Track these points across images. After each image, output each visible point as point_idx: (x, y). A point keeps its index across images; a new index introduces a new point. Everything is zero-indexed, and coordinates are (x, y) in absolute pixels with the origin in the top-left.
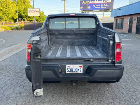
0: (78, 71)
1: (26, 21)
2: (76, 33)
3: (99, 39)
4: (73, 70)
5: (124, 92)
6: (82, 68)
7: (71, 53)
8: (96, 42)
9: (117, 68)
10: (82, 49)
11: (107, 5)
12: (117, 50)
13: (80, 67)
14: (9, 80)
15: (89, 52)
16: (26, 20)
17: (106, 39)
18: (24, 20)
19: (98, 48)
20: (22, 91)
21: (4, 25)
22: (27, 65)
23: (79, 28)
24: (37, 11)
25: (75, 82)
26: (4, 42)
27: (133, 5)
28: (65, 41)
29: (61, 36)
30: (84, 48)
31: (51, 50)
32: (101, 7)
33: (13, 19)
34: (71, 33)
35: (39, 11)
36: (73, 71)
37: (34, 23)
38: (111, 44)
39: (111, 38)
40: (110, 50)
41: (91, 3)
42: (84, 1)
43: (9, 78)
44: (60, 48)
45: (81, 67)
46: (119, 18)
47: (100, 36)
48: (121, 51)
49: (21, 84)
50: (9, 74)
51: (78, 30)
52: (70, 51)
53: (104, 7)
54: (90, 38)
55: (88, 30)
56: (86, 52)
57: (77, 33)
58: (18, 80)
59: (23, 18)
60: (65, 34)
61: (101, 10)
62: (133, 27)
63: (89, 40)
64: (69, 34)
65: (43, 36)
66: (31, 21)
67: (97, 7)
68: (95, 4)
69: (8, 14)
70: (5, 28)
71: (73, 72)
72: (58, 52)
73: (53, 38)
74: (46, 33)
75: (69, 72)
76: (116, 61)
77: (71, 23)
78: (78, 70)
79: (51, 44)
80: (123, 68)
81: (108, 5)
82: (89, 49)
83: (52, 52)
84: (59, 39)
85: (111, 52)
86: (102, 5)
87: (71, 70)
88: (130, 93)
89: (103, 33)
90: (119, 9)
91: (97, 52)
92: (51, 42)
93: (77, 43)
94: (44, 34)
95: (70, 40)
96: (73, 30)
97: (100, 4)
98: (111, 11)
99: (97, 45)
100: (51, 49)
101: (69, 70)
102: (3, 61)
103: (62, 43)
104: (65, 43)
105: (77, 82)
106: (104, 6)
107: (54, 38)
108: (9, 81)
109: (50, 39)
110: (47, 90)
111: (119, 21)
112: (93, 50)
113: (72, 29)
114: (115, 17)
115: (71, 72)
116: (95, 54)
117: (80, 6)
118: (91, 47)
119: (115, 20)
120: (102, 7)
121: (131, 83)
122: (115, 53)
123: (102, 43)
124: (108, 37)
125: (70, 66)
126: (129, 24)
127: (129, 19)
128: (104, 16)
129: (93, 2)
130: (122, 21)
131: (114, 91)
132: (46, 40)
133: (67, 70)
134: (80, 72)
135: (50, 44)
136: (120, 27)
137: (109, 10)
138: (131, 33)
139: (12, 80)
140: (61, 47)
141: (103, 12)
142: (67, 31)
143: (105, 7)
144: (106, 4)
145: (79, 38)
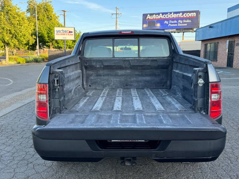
1: (52, 49)
2: (133, 66)
3: (177, 76)
7: (122, 102)
8: (171, 83)
10: (145, 94)
11: (188, 21)
12: (213, 97)
14: (8, 152)
15: (157, 101)
16: (51, 47)
17: (190, 75)
18: (49, 47)
19: (175, 94)
20: (30, 174)
21: (16, 55)
23: (139, 57)
24: (70, 32)
25: (129, 160)
26: (11, 82)
27: (234, 19)
28: (114, 80)
29: (106, 72)
30: (148, 93)
31: (86, 96)
32: (179, 25)
34: (123, 66)
35: (73, 31)
37: (64, 52)
38: (200, 85)
39: (200, 74)
40: (198, 96)
41: (161, 18)
42: (149, 15)
43: (8, 149)
44: (103, 92)
46: (210, 42)
47: (177, 71)
48: (220, 98)
49: (30, 160)
50: (10, 142)
51: (137, 60)
52: (121, 98)
53: (184, 25)
54: (159, 75)
55: (156, 60)
56: (150, 101)
57: (135, 66)
58: (24, 153)
59: (47, 44)
60: (114, 67)
61: (179, 29)
62: (235, 57)
63: (157, 79)
64: (121, 68)
65: (73, 71)
66: (59, 48)
67: (171, 24)
68: (168, 20)
70: (15, 60)
72: (98, 101)
73: (91, 75)
74: (79, 65)
77: (126, 49)
79: (87, 85)
80: (226, 133)
81: (190, 21)
82: (157, 95)
83: (88, 100)
84: (102, 77)
85: (200, 101)
86: (179, 21)
89: (184, 66)
90: (210, 27)
91: (172, 101)
92: (87, 82)
93: (135, 84)
94: (74, 66)
95: (123, 79)
96: (129, 60)
97: (177, 19)
98: (195, 31)
99: (172, 87)
100: (87, 94)
102: (4, 117)
103: (108, 84)
104: (112, 83)
105: (133, 159)
106: (183, 23)
107: (93, 75)
108: (8, 154)
109: (85, 76)
110: (78, 172)
111: (210, 46)
112: (165, 96)
113: (126, 59)
114: (202, 41)
116: (170, 104)
117: (143, 24)
118: (161, 91)
119: (203, 45)
120: (180, 25)
122: (208, 103)
123: (181, 84)
124: (195, 72)
126: (228, 52)
127: (228, 43)
128: (183, 39)
129: (165, 16)
130: (216, 47)
132: (79, 77)
135: (85, 86)
136: (212, 57)
137: (192, 29)
138: (231, 68)
139: (14, 153)
140: (106, 91)
141: (182, 33)
142: (116, 62)
143: (186, 25)
144: (186, 19)
145: (139, 75)
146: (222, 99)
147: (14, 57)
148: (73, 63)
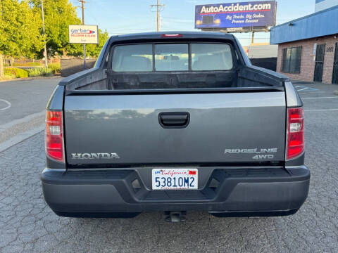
0: (186, 184)
1: (65, 57)
2: (181, 83)
4: (173, 181)
5: (311, 239)
6: (196, 176)
9: (293, 177)
11: (259, 16)
12: (291, 128)
13: (191, 173)
14: (8, 205)
16: (65, 54)
18: (61, 53)
20: (39, 235)
21: (14, 65)
22: (46, 170)
23: (190, 70)
24: (91, 32)
25: (177, 215)
26: (8, 105)
27: (324, 14)
32: (247, 21)
33: (33, 50)
34: (168, 83)
35: (96, 31)
36: (173, 184)
41: (221, 11)
42: (204, 7)
43: (9, 200)
45: (194, 173)
46: (291, 46)
48: (302, 129)
49: (40, 216)
50: (10, 190)
51: (187, 74)
53: (254, 21)
55: (214, 75)
57: (184, 83)
58: (31, 206)
59: (58, 49)
60: (155, 85)
61: (247, 28)
62: (325, 67)
66: (77, 55)
67: (236, 19)
68: (231, 14)
69: (21, 39)
70: (14, 72)
71: (172, 187)
74: (105, 82)
75: (160, 188)
76: (289, 158)
77: (171, 58)
78: (187, 181)
80: (309, 177)
81: (263, 16)
86: (248, 16)
87: (166, 182)
88: (326, 240)
89: (253, 83)
90: (291, 24)
96: (175, 75)
97: (245, 13)
98: (270, 31)
101: (162, 181)
105: (182, 213)
106: (253, 19)
108: (7, 208)
111: (291, 52)
113: (172, 73)
114: (280, 44)
115: (166, 187)
117: (196, 20)
119: (281, 51)
120: (249, 21)
121: (328, 213)
125: (163, 170)
126: (316, 60)
127: (315, 48)
128: (252, 42)
129: (226, 9)
130: (299, 54)
131: (284, 234)
133: (156, 181)
134: (190, 188)
136: (293, 67)
137: (265, 27)
138: (320, 84)
139: (16, 206)
142: (158, 77)
143: (257, 21)
144: (257, 12)
146: (304, 130)
147: (11, 68)
148: (97, 80)
